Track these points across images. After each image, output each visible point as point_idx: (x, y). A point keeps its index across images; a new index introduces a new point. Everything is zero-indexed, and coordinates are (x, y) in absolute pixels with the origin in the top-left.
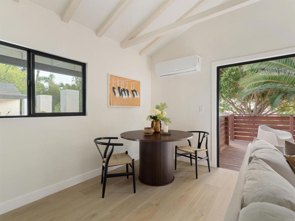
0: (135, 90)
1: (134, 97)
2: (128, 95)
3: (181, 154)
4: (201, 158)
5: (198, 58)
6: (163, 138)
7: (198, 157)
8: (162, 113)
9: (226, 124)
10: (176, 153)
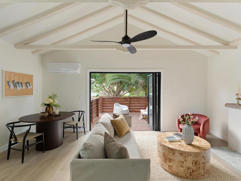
0: (28, 83)
1: (27, 88)
2: (22, 86)
3: (67, 126)
4: (80, 127)
5: (79, 65)
6: (54, 118)
7: (78, 127)
8: (54, 101)
9: (97, 103)
10: (64, 127)
